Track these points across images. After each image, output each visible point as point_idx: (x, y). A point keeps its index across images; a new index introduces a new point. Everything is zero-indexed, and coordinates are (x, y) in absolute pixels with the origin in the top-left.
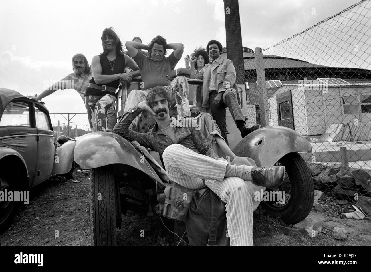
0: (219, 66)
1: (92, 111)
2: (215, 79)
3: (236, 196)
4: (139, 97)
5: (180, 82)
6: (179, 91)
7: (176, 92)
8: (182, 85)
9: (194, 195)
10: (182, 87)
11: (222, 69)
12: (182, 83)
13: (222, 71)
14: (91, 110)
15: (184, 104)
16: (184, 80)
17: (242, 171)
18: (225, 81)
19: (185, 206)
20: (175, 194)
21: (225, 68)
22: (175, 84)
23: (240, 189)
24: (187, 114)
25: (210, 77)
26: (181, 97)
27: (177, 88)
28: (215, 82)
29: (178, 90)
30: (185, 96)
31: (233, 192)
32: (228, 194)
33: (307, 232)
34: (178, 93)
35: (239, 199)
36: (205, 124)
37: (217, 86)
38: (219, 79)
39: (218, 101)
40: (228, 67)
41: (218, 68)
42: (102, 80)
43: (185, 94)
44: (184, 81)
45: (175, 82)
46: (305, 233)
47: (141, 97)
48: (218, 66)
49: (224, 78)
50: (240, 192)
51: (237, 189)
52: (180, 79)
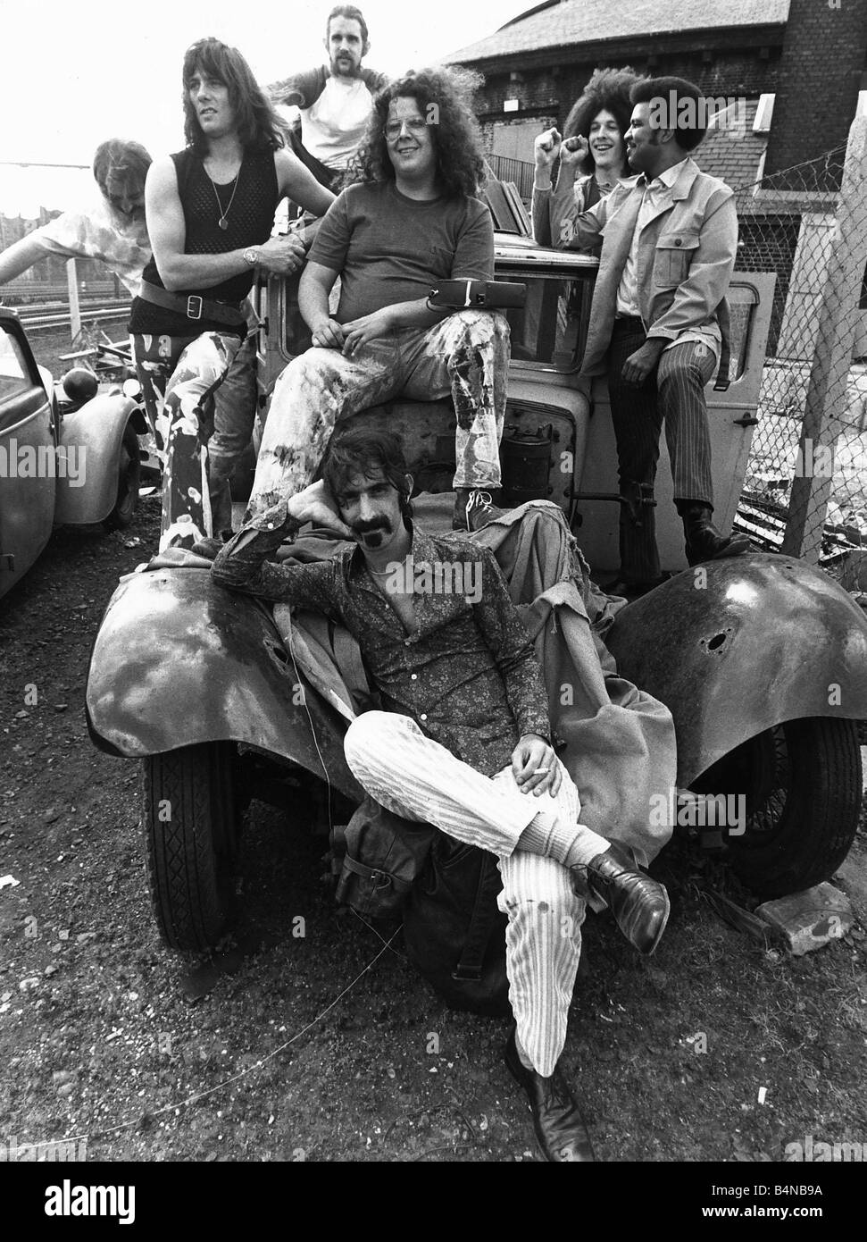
0: (671, 210)
1: (158, 392)
2: (643, 268)
3: (532, 922)
4: (315, 391)
5: (475, 341)
6: (469, 376)
7: (457, 379)
8: (482, 352)
9: (434, 845)
10: (480, 362)
11: (680, 233)
12: (484, 346)
13: (683, 239)
14: (154, 387)
15: (481, 435)
16: (493, 333)
17: (567, 849)
18: (685, 291)
19: (397, 887)
20: (376, 844)
21: (698, 227)
22: (456, 342)
23: (543, 907)
24: (485, 477)
25: (629, 250)
26: (472, 400)
27: (465, 363)
28: (644, 284)
29: (464, 372)
30: (487, 404)
31: (525, 910)
32: (512, 906)
33: (789, 942)
34: (464, 384)
35: (536, 931)
36: (534, 551)
37: (648, 306)
38: (661, 274)
39: (641, 370)
40: (711, 226)
41: (666, 217)
42: (188, 276)
43: (486, 399)
44: (492, 338)
45: (459, 337)
46: (781, 943)
47: (322, 392)
48: (667, 208)
49: (685, 276)
50: (544, 915)
51: (535, 906)
52: (480, 326)
